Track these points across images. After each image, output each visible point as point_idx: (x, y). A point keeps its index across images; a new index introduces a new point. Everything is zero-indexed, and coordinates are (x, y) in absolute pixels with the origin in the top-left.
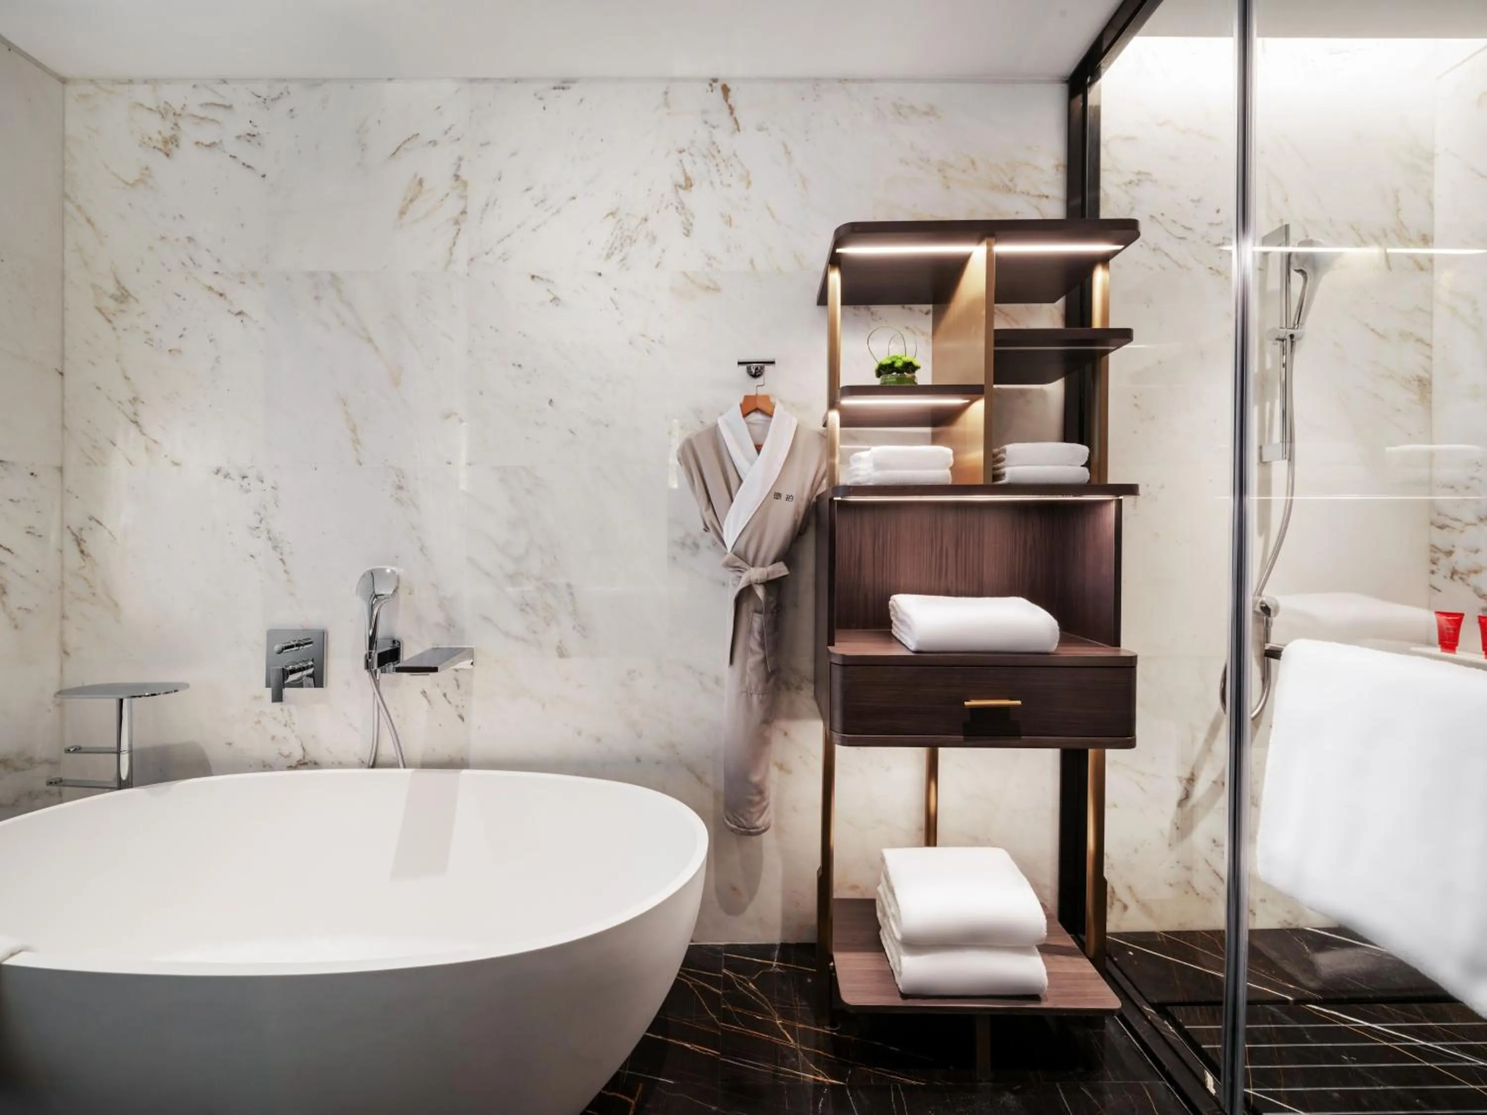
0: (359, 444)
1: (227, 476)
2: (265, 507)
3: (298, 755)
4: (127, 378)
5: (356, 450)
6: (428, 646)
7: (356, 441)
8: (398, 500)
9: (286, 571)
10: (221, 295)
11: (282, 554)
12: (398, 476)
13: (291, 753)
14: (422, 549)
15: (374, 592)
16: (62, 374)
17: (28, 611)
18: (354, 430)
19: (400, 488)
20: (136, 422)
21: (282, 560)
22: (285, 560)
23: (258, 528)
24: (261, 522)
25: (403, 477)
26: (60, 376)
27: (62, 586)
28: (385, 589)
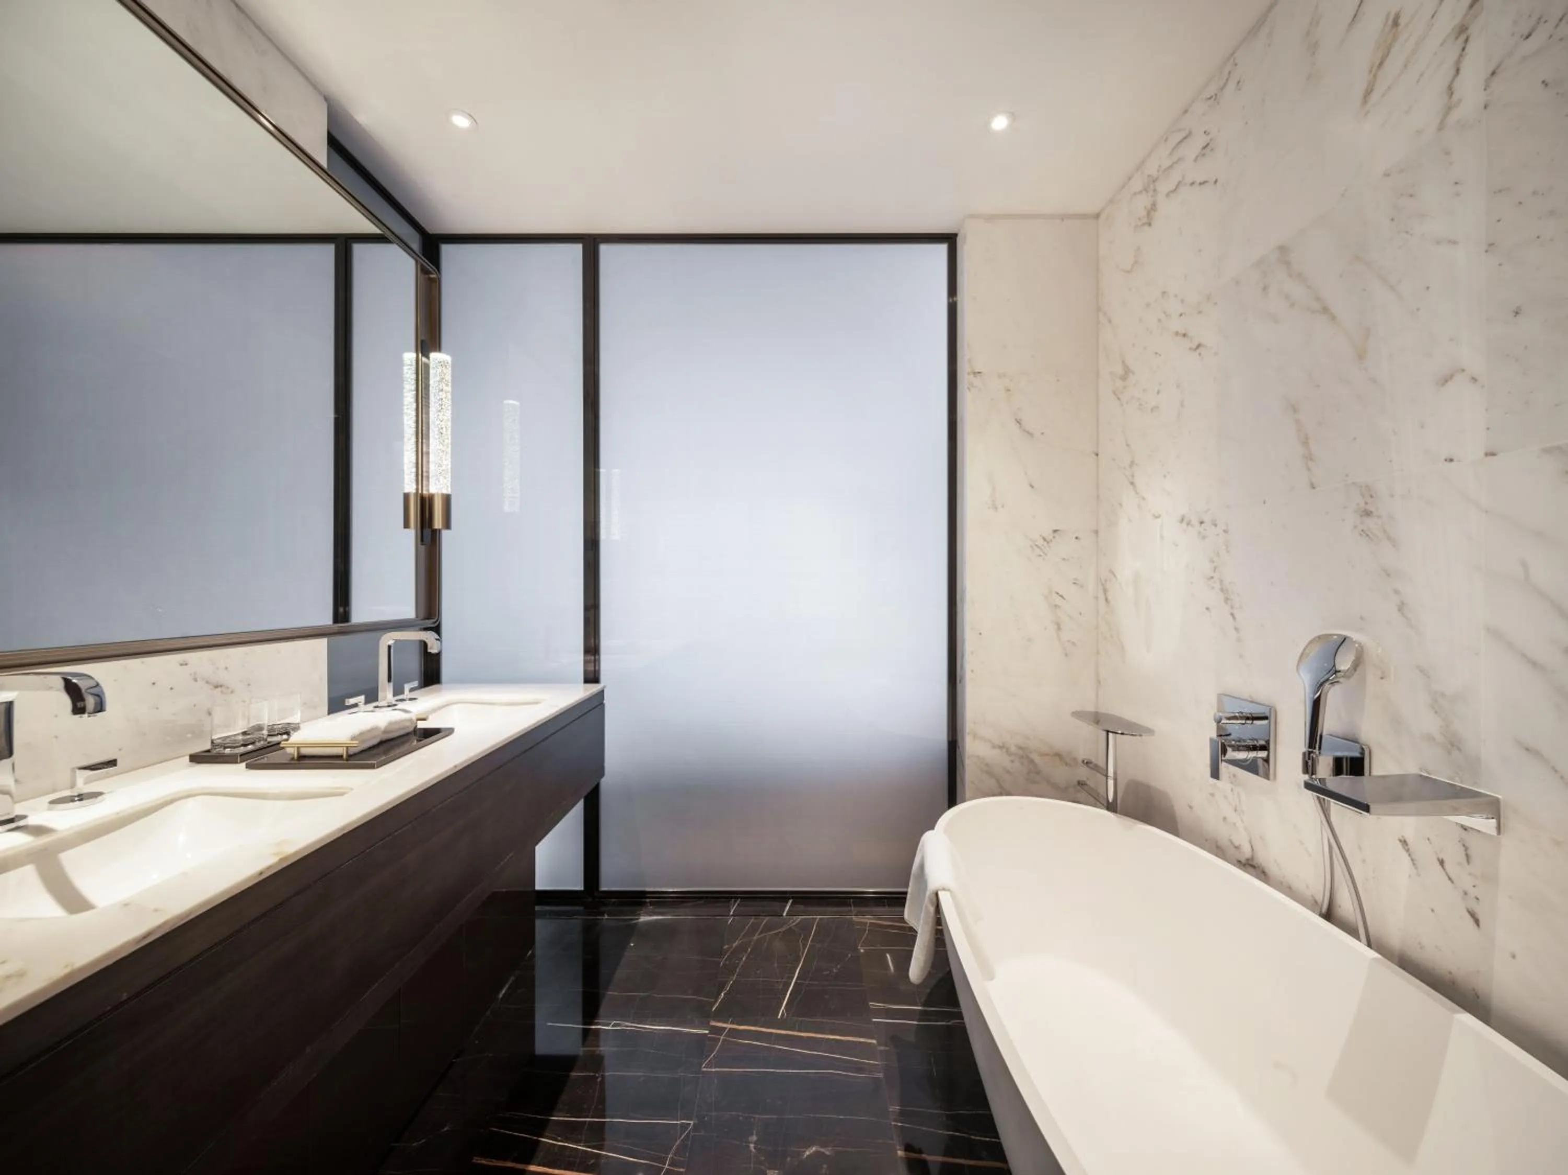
0: (1311, 459)
1: (1188, 524)
2: (1218, 555)
3: (1246, 852)
4: (1128, 445)
5: (1309, 469)
6: (1412, 768)
7: (1309, 457)
8: (1365, 533)
9: (1236, 629)
10: (1184, 335)
11: (1232, 607)
12: (1363, 495)
13: (1240, 845)
14: (1401, 607)
15: (1334, 666)
16: (1097, 455)
17: (1074, 644)
18: (1305, 443)
19: (1368, 514)
20: (1132, 483)
21: (1232, 615)
22: (1236, 616)
23: (1212, 578)
24: (1215, 571)
25: (1372, 496)
26: (1095, 457)
27: (1097, 627)
28: (1344, 663)
